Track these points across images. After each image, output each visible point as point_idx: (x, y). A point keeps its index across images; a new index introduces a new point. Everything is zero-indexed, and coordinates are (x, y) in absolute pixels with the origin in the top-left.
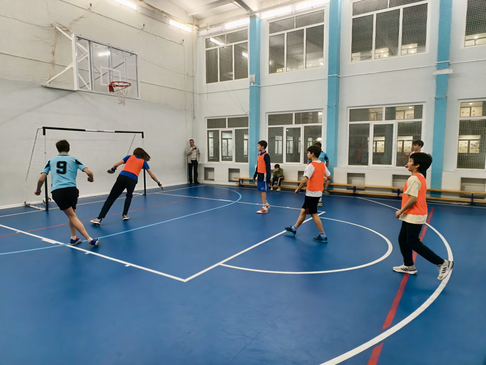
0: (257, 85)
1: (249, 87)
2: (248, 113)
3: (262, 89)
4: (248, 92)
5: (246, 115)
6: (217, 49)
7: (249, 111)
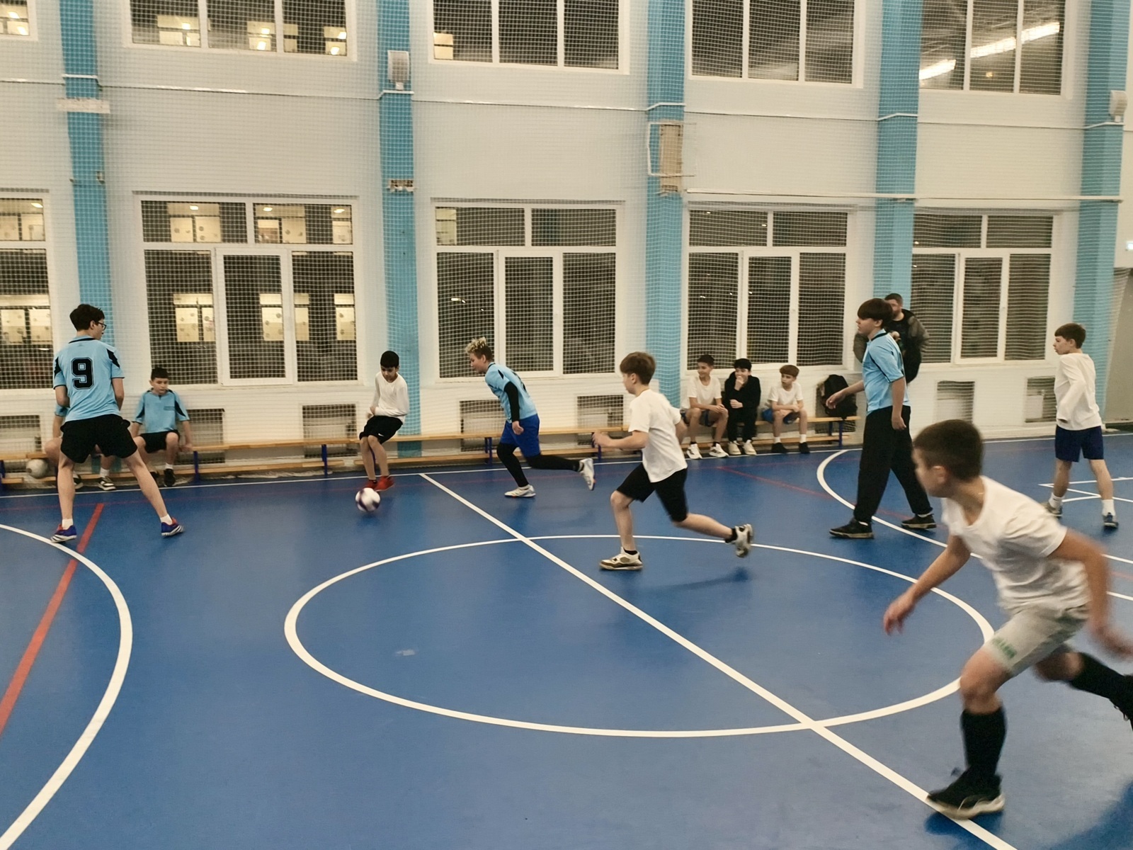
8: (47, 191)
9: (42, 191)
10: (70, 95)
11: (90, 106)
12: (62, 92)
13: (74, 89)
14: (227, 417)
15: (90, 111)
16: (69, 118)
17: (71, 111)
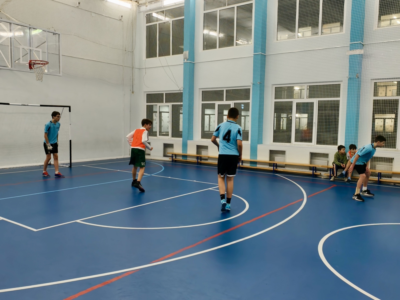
0: (191, 62)
1: (183, 63)
2: (182, 89)
3: (196, 65)
4: (182, 68)
5: (180, 90)
6: (157, 24)
7: (183, 86)
8: (342, 81)
9: (340, 81)
10: (351, 50)
11: (358, 52)
12: (349, 48)
13: (352, 47)
14: (395, 162)
15: (357, 54)
16: (350, 57)
17: (351, 55)
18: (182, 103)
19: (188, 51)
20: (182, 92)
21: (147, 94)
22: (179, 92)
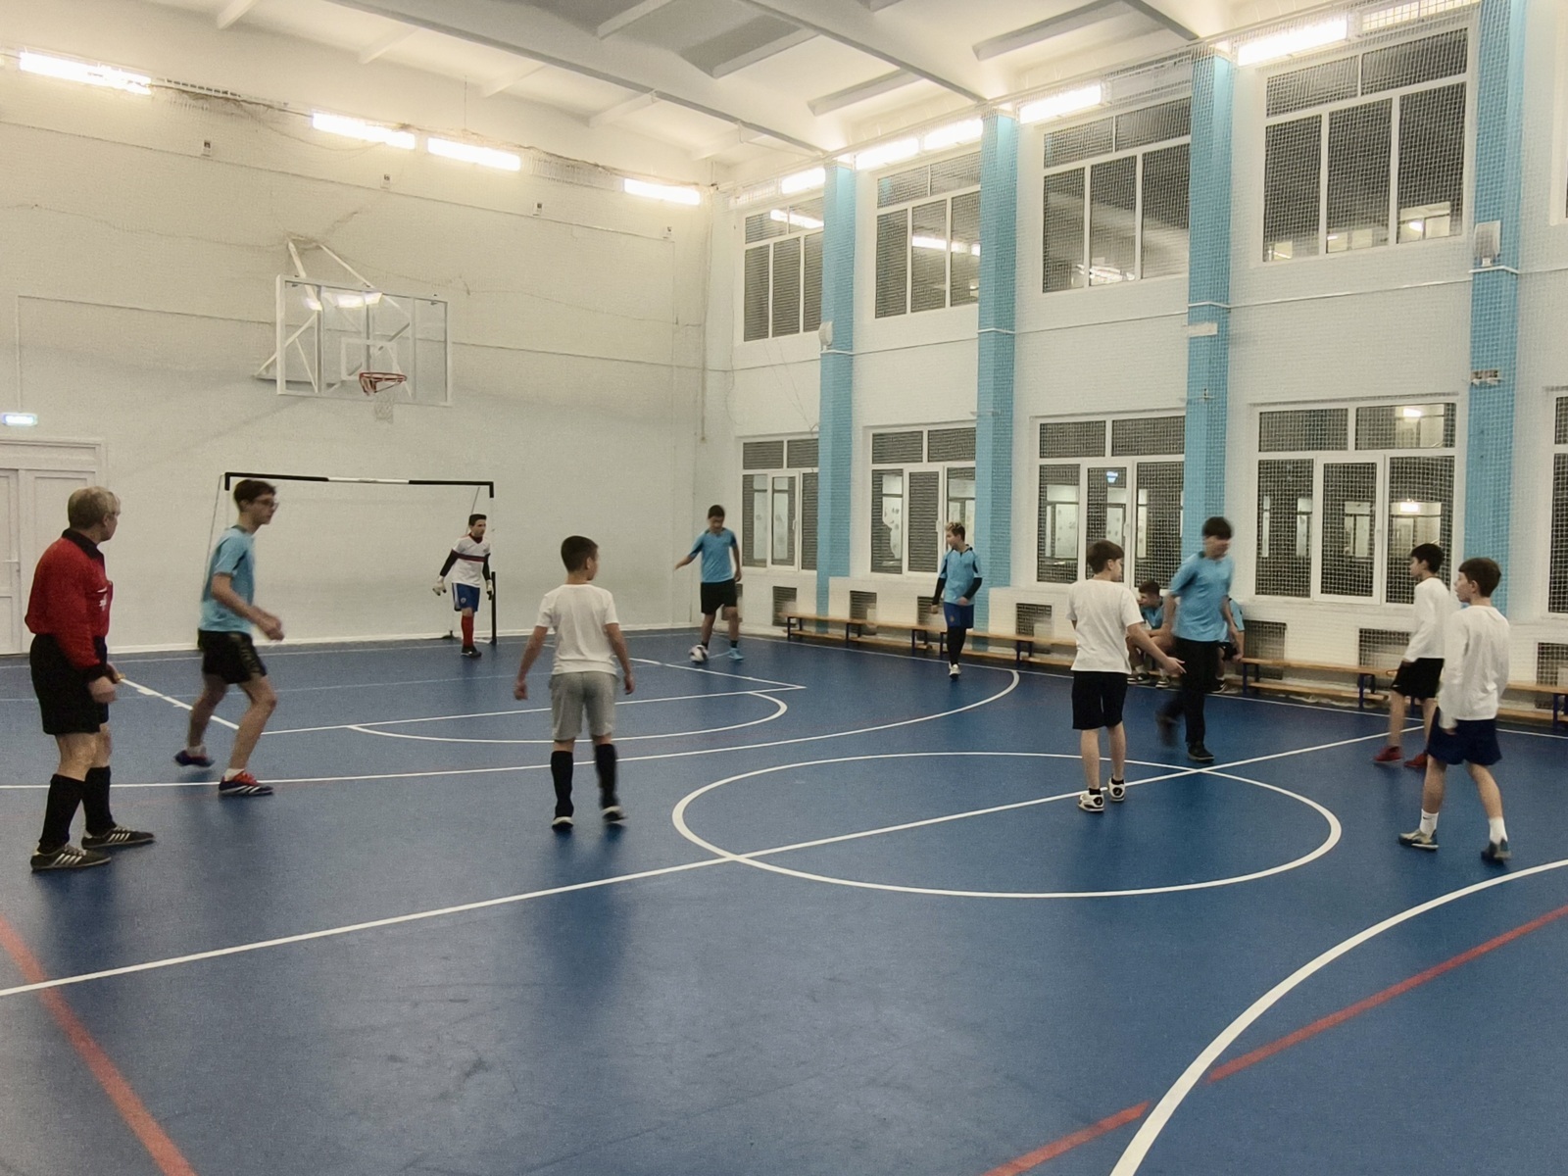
0: (843, 352)
1: (820, 357)
2: (816, 429)
3: (858, 361)
4: (817, 367)
5: (812, 433)
6: (768, 246)
7: (818, 421)
17: (1191, 337)
18: (816, 470)
19: (831, 323)
20: (816, 436)
21: (745, 444)
22: (809, 437)
